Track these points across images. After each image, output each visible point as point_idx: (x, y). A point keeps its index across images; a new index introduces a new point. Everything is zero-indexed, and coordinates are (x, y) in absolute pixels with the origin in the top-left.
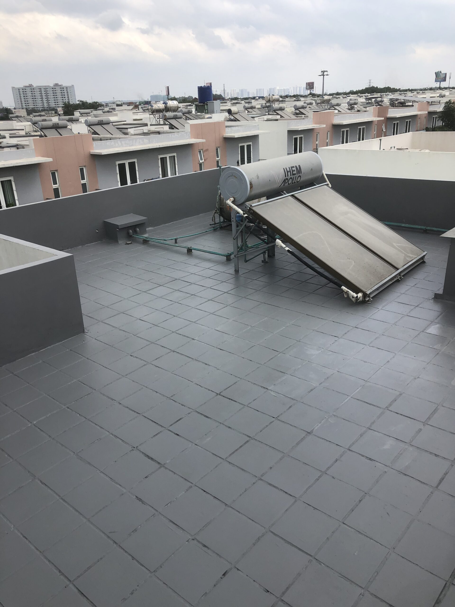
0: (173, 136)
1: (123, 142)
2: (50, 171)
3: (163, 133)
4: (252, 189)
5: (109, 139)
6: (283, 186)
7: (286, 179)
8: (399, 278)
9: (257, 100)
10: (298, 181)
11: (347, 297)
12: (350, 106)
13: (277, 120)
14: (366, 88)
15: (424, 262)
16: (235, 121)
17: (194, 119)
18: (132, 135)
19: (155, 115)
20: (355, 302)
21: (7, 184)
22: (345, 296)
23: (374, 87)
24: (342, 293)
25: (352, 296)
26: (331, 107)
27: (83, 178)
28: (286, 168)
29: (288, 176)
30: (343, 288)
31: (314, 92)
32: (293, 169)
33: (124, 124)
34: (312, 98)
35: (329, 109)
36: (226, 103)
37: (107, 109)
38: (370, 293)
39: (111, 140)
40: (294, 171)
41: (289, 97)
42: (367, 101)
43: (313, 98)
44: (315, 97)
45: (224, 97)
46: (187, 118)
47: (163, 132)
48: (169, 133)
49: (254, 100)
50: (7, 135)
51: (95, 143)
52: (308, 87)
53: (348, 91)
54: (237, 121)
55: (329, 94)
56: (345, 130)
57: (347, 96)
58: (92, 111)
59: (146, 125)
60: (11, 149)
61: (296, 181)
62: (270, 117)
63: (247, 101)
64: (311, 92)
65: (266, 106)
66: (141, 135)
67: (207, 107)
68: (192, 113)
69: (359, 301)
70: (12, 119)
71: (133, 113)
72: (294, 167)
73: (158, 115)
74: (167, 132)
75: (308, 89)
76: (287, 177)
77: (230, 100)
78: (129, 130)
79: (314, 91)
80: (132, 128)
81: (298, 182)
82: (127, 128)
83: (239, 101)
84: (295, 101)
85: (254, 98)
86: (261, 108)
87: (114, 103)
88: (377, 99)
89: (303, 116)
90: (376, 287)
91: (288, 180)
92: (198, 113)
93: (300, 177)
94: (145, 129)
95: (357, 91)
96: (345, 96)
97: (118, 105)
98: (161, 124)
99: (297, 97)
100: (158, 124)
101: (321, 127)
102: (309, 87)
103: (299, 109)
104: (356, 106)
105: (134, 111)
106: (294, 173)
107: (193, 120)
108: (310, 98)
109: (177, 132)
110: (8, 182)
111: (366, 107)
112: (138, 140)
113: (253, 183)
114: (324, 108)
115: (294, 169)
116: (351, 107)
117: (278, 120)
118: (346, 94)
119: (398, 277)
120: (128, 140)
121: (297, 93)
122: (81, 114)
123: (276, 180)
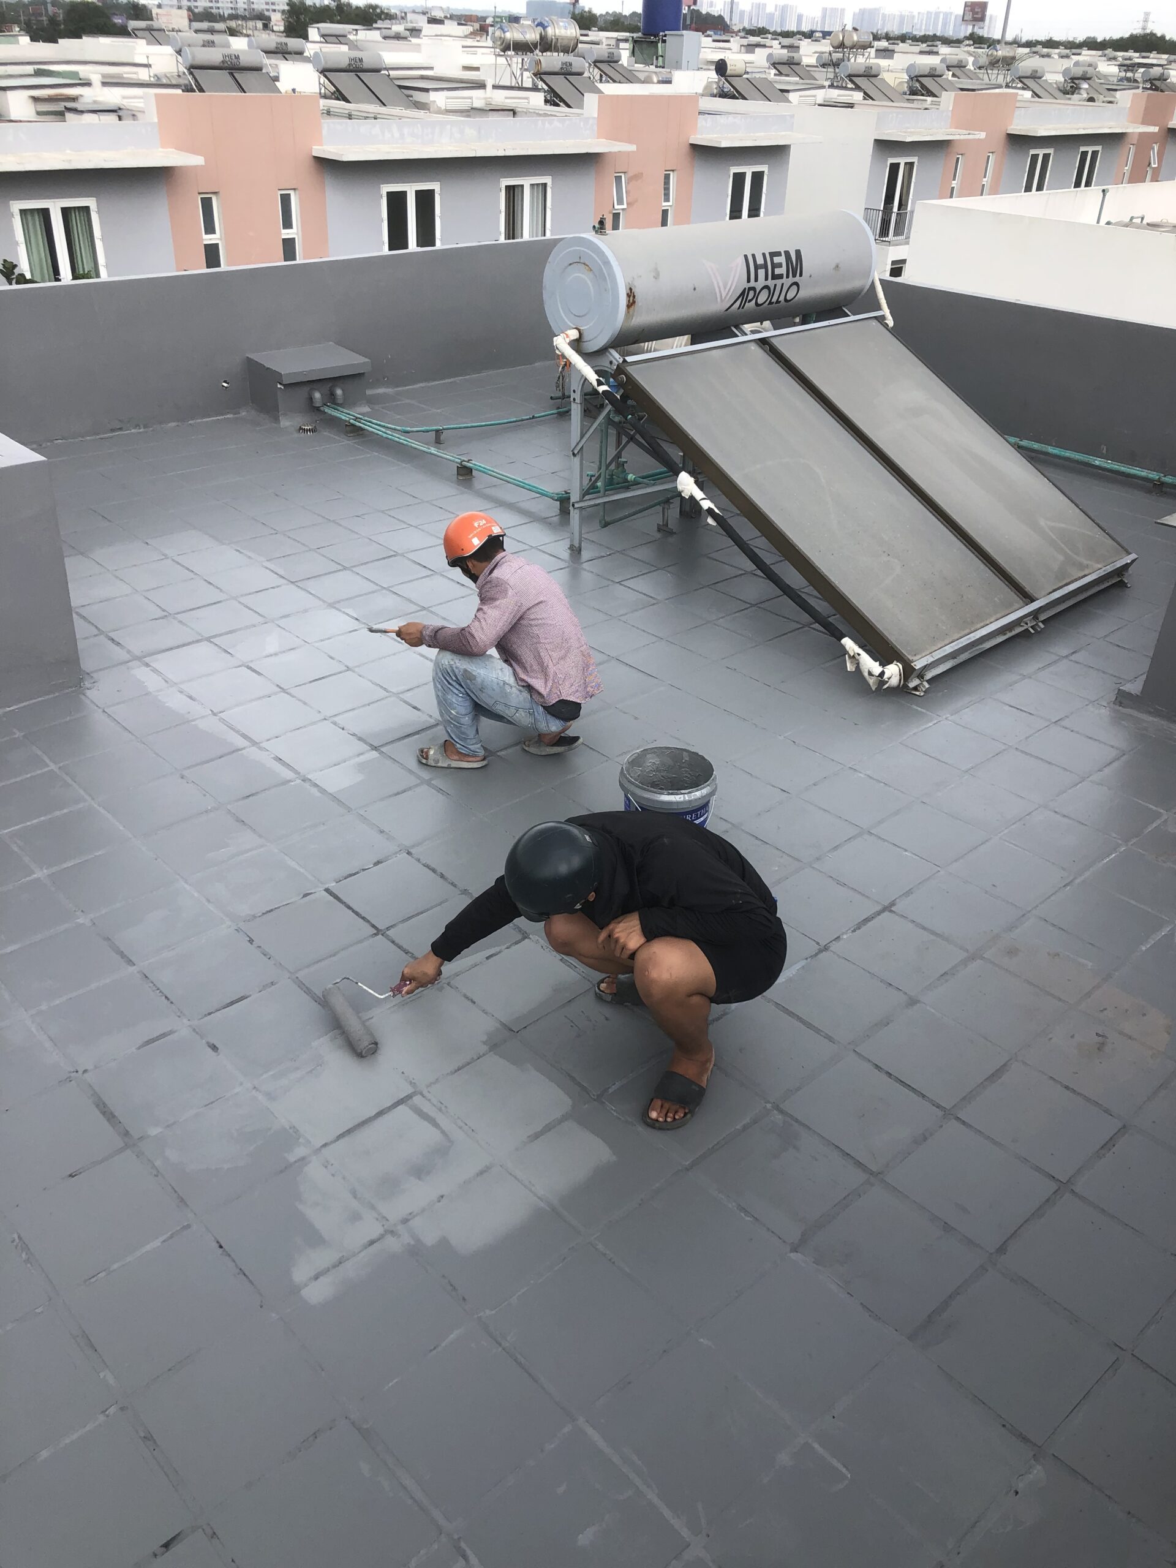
0: (547, 125)
1: (406, 131)
2: (199, 193)
3: (526, 113)
4: (631, 309)
5: (373, 115)
6: (739, 308)
7: (750, 289)
8: (1032, 627)
9: (816, 41)
10: (788, 298)
11: (854, 670)
12: (1069, 81)
13: (852, 107)
14: (1132, 36)
15: (1122, 585)
16: (733, 97)
17: (623, 79)
18: (440, 111)
19: (511, 57)
20: (874, 689)
21: (78, 218)
22: (850, 667)
23: (1155, 35)
24: (842, 658)
25: (867, 671)
26: (1013, 80)
27: (287, 224)
28: (753, 256)
29: (756, 280)
30: (848, 643)
31: (984, 33)
32: (776, 260)
33: (423, 78)
34: (971, 49)
35: (1007, 86)
36: (728, 41)
37: (398, 28)
38: (926, 668)
39: (375, 118)
40: (780, 265)
41: (908, 41)
42: (1123, 74)
43: (975, 48)
44: (982, 46)
45: (728, 23)
46: (604, 75)
47: (525, 110)
48: (539, 115)
49: (810, 40)
50: (96, 79)
51: (328, 124)
52: (969, 17)
53: (1081, 38)
54: (737, 98)
55: (1027, 42)
56: (1041, 152)
57: (1070, 54)
58: (356, 30)
59: (481, 86)
60: (101, 117)
61: (782, 298)
62: (835, 94)
63: (787, 41)
64: (975, 31)
65: (832, 60)
66: (464, 114)
67: (664, 50)
68: (620, 62)
69: (885, 687)
70: (136, 35)
71: (463, 47)
72: (781, 255)
73: (520, 60)
74: (537, 112)
75: (966, 21)
76: (752, 284)
77: (742, 34)
78: (433, 96)
79: (986, 28)
80: (442, 89)
81: (790, 300)
82: (427, 90)
83: (767, 38)
84: (921, 53)
85: (809, 35)
86: (817, 67)
87: (424, 13)
88: (1151, 70)
89: (929, 99)
90: (949, 649)
91: (755, 292)
92: (636, 65)
93: (795, 288)
94: (478, 98)
95: (1105, 40)
96: (1068, 51)
97: (433, 21)
98: (524, 86)
99: (929, 41)
100: (517, 85)
101: (971, 137)
102: (973, 17)
103: (920, 79)
104: (1085, 86)
105: (469, 42)
106: (776, 273)
107: (620, 82)
108: (967, 48)
109: (564, 115)
110: (82, 214)
111: (1116, 90)
112: (449, 127)
113: (636, 291)
114: (994, 82)
115: (781, 259)
116: (1072, 85)
117: (856, 106)
118: (1073, 46)
119: (1027, 624)
120: (419, 125)
121: (937, 31)
122: (323, 36)
123: (717, 290)
